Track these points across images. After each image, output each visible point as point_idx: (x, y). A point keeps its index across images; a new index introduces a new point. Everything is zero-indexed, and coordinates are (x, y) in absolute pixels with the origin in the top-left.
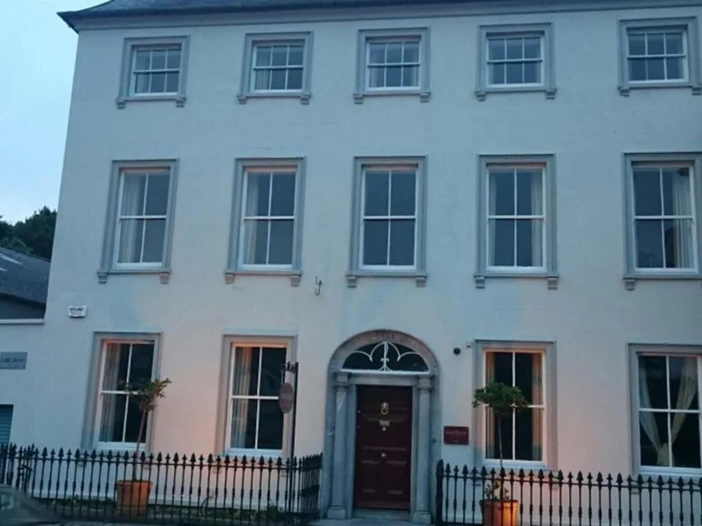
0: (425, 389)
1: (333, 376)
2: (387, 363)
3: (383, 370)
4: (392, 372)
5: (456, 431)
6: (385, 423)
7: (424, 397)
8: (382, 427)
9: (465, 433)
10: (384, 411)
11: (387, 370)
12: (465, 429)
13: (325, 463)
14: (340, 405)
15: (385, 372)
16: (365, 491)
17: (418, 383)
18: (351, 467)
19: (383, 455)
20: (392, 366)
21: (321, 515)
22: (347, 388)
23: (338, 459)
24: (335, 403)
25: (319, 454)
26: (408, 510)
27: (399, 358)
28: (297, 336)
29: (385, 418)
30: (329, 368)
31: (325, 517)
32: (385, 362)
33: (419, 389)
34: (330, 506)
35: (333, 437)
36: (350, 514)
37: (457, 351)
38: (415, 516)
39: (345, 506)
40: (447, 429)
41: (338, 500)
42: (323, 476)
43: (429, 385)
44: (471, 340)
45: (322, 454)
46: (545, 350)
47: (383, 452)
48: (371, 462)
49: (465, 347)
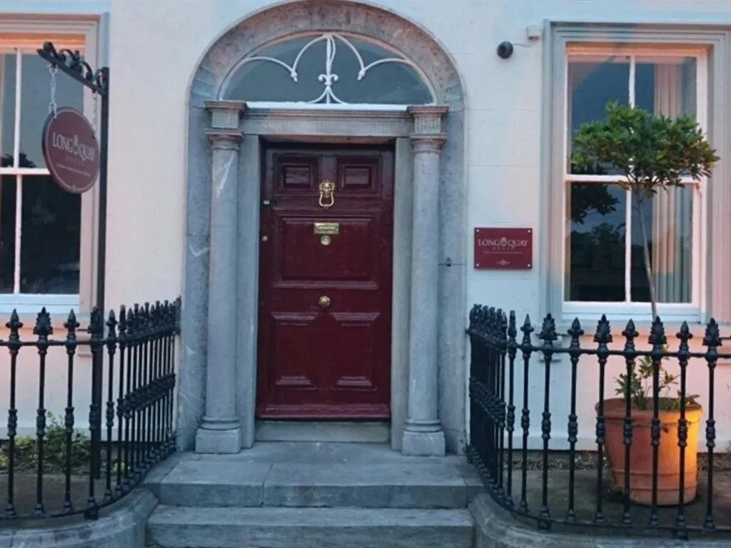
0: (429, 142)
1: (203, 113)
2: (334, 85)
3: (323, 101)
4: (344, 106)
5: (504, 239)
6: (326, 229)
7: (427, 161)
8: (320, 236)
9: (524, 243)
10: (326, 200)
11: (333, 101)
12: (525, 234)
13: (188, 322)
14: (221, 185)
15: (328, 106)
16: (284, 381)
17: (413, 130)
18: (251, 329)
19: (324, 299)
20: (345, 90)
21: (181, 443)
22: (238, 141)
23: (220, 312)
24: (207, 182)
25: (172, 300)
26: (387, 421)
27: (362, 73)
28: (107, 15)
29: (326, 216)
30: (193, 95)
31: (191, 447)
32: (328, 83)
33: (413, 143)
34: (201, 422)
35: (206, 262)
36: (249, 439)
37: (505, 51)
38: (409, 438)
39: (238, 421)
40: (481, 234)
41: (219, 408)
42: (183, 353)
43: (438, 131)
44: (536, 25)
45: (179, 300)
46: (710, 49)
47: (324, 292)
48: (295, 316)
49: (524, 40)
